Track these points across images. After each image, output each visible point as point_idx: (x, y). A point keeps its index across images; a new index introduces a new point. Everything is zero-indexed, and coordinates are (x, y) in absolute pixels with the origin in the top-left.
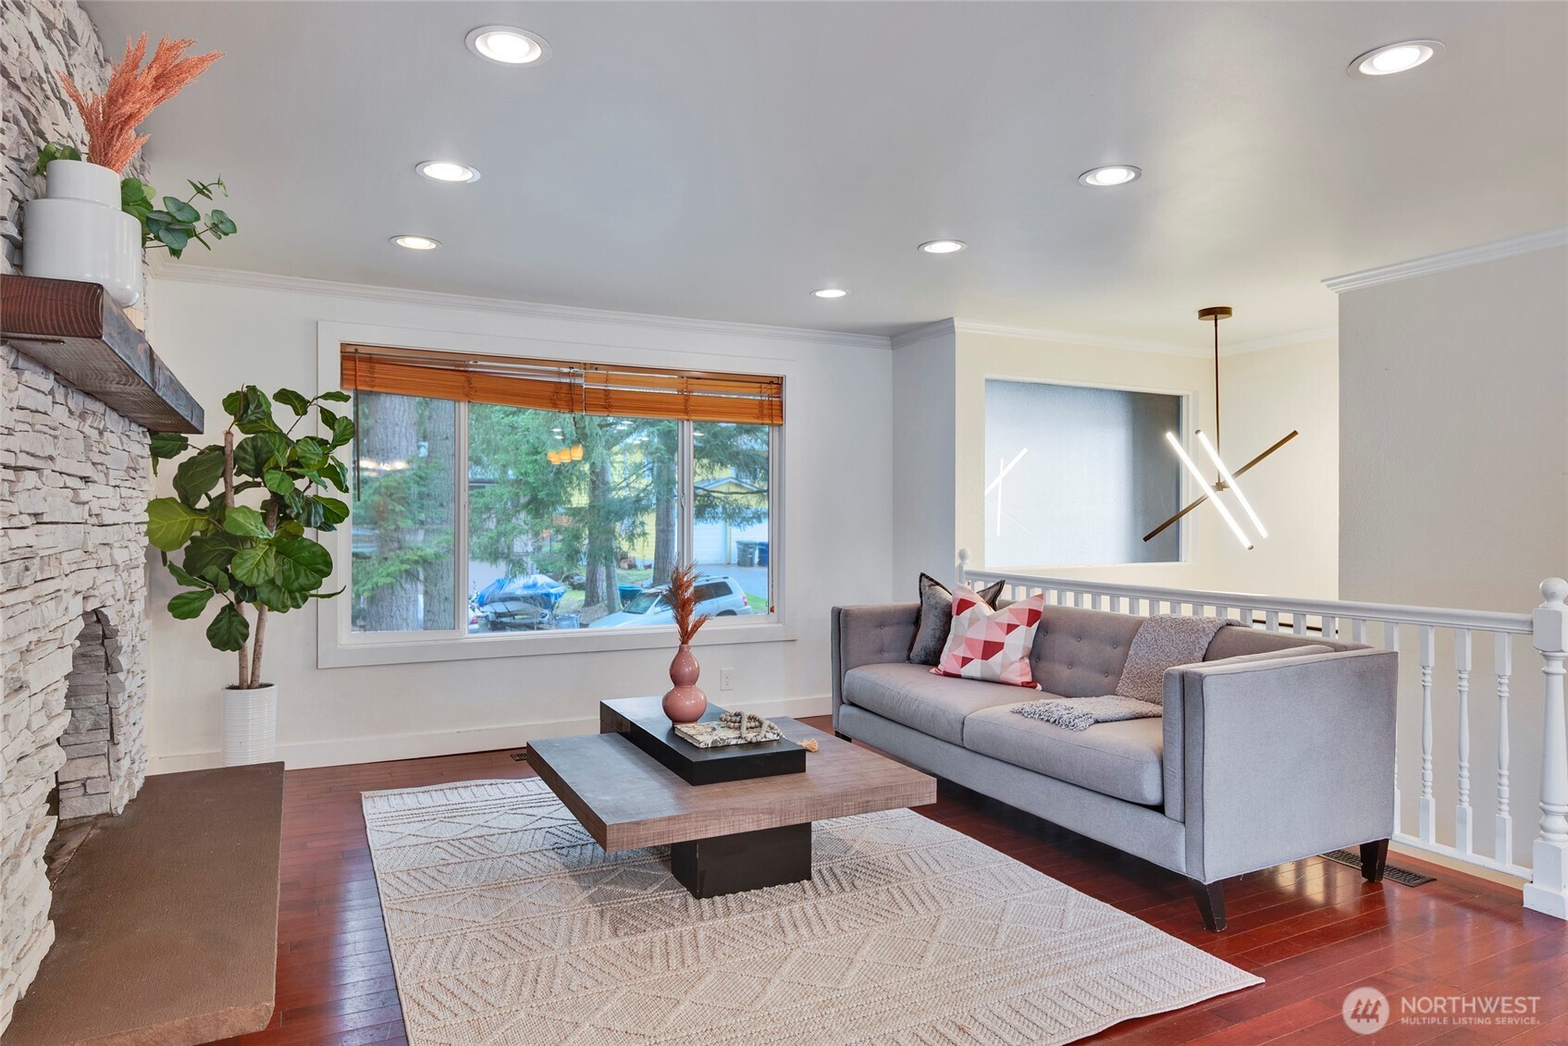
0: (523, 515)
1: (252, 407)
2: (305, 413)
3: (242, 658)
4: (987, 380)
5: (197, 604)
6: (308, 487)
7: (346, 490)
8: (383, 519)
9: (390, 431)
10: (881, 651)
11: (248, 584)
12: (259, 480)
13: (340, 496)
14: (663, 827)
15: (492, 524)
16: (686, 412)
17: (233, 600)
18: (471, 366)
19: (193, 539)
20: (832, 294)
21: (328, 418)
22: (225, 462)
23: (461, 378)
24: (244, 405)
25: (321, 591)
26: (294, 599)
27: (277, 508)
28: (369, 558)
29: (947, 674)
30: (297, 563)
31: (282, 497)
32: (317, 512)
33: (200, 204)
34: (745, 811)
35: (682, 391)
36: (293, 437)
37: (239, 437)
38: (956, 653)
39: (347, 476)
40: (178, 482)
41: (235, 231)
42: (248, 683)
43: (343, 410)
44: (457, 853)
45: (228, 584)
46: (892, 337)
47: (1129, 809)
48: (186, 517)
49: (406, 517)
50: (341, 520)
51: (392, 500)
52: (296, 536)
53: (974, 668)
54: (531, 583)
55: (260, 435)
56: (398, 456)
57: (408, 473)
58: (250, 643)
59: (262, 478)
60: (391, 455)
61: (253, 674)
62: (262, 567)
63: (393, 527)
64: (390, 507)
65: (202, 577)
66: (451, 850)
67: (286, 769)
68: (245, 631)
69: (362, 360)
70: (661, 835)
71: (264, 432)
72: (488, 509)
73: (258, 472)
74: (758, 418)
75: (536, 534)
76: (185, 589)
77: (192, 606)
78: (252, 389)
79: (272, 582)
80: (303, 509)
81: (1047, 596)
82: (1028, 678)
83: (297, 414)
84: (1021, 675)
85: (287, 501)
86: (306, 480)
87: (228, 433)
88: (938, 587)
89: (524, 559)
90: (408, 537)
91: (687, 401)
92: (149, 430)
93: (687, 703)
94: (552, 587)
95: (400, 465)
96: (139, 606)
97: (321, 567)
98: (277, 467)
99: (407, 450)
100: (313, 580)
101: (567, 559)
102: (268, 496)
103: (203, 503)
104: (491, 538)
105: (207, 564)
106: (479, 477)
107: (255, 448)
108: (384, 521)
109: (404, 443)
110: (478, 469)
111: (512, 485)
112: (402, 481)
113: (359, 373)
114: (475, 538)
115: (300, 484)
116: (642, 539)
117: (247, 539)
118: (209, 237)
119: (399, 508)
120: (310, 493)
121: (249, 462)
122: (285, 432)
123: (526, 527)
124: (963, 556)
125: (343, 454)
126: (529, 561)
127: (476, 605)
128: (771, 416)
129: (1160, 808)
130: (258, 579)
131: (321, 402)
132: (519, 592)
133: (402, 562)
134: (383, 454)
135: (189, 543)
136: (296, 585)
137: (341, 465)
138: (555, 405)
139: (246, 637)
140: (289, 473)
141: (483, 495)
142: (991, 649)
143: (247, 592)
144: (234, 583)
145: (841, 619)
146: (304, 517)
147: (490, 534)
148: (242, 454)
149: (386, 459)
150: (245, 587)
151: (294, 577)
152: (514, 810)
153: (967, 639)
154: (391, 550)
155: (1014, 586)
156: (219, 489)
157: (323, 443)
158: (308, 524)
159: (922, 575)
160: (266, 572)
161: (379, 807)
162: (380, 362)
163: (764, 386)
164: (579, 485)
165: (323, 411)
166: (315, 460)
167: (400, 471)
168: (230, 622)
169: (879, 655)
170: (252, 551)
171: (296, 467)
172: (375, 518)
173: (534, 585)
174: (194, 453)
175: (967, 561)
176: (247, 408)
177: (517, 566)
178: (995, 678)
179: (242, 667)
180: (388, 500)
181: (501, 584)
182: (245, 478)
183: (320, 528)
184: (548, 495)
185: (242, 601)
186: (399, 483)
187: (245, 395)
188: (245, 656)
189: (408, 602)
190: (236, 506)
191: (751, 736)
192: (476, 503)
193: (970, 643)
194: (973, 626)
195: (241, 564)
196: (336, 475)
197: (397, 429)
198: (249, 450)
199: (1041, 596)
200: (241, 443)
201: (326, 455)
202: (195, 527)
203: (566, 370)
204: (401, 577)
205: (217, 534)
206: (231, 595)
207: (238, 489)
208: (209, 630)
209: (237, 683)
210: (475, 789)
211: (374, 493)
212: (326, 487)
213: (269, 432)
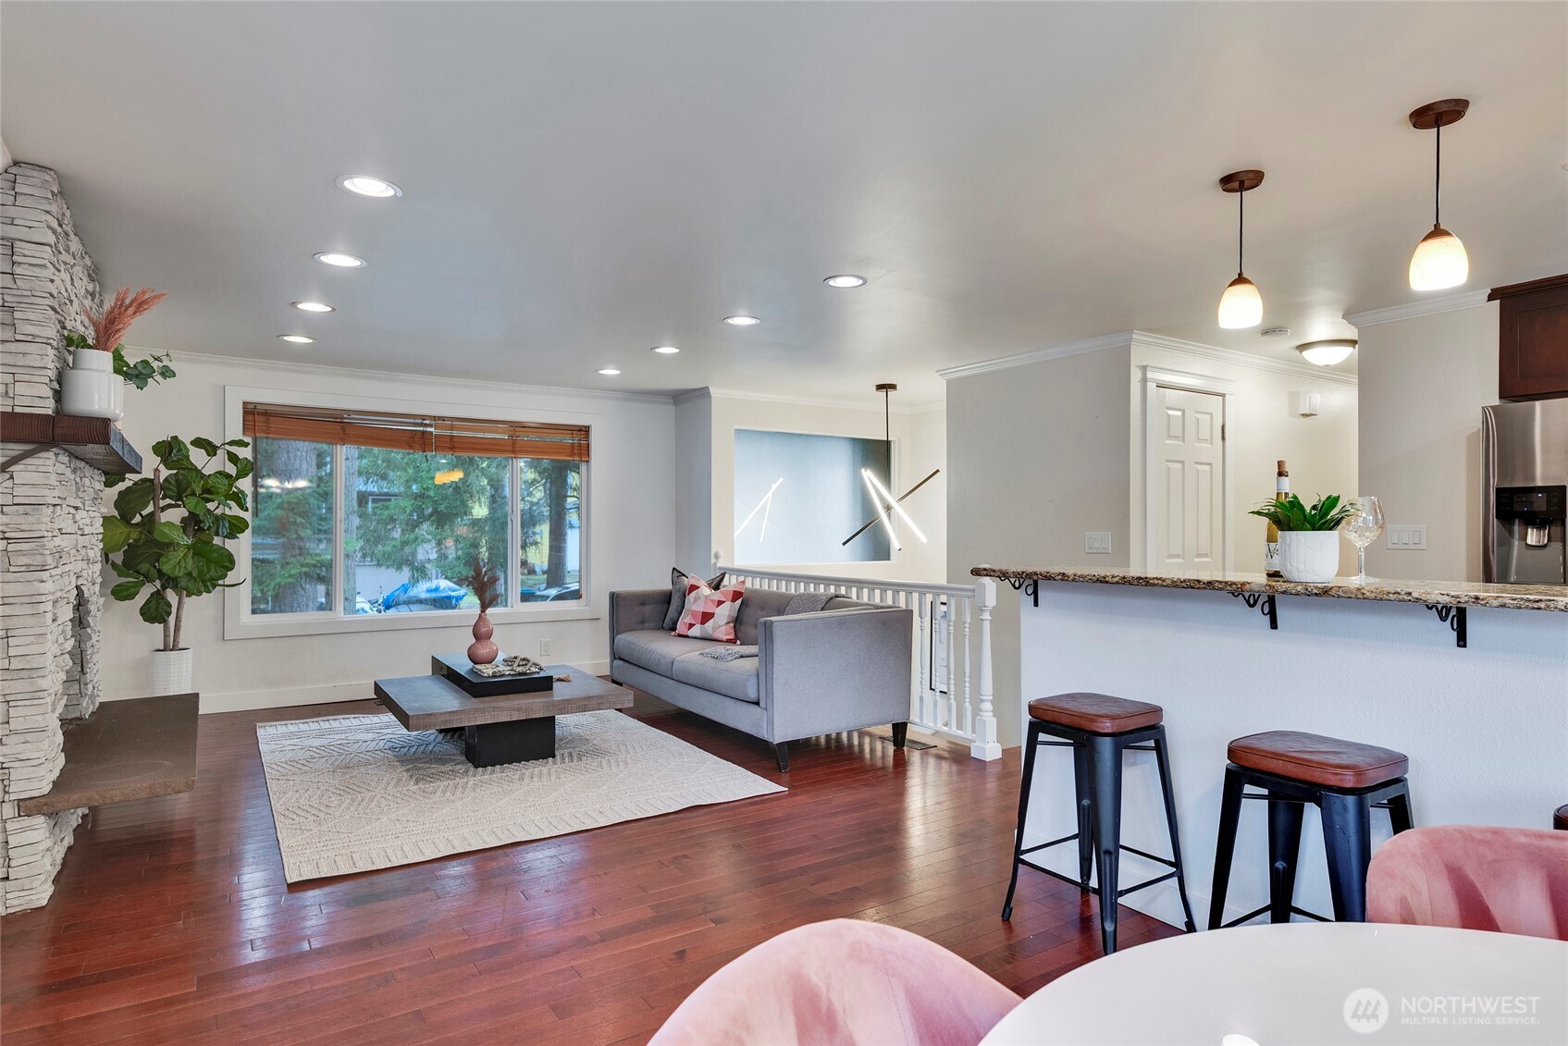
0: (425, 526)
1: (174, 451)
2: (215, 454)
3: (166, 630)
4: (738, 431)
5: (133, 590)
6: (217, 507)
7: (247, 510)
8: (285, 530)
9: (292, 455)
10: (643, 622)
11: (172, 576)
12: (180, 503)
13: (242, 514)
14: (447, 717)
15: (397, 534)
16: (513, 452)
17: (159, 588)
18: (345, 418)
19: (129, 545)
20: (611, 372)
21: (233, 458)
22: (154, 491)
23: (338, 427)
24: (169, 450)
25: (227, 581)
26: (206, 586)
27: (192, 523)
28: (273, 562)
29: (680, 636)
30: (209, 561)
31: (198, 515)
32: (224, 526)
33: (155, 365)
34: (502, 709)
35: (512, 436)
36: (206, 472)
37: (165, 473)
38: (685, 621)
39: (247, 500)
40: (117, 505)
41: (175, 376)
42: (170, 646)
43: (245, 453)
44: (322, 752)
45: (157, 576)
46: (674, 397)
47: (745, 705)
48: (124, 529)
49: (306, 528)
50: (243, 531)
51: (295, 514)
52: (209, 542)
53: (696, 631)
54: (434, 587)
55: (182, 471)
56: (299, 476)
57: (308, 491)
58: (172, 619)
59: (183, 502)
60: (293, 476)
61: (174, 641)
62: (183, 564)
63: (295, 536)
64: (291, 519)
65: (138, 572)
66: (318, 751)
67: (200, 713)
68: (168, 610)
69: (259, 414)
70: (445, 722)
71: (183, 469)
72: (392, 520)
73: (180, 498)
74: (570, 456)
75: (439, 543)
76: (123, 580)
77: (129, 592)
78: (175, 438)
79: (190, 574)
80: (213, 523)
81: (746, 582)
82: (731, 637)
83: (209, 455)
84: (726, 635)
85: (202, 518)
86: (216, 503)
87: (157, 470)
88: (684, 578)
89: (427, 565)
90: (308, 545)
91: (514, 443)
92: (103, 472)
93: (483, 651)
94: (454, 591)
95: (301, 483)
96: (97, 588)
97: (227, 564)
98: (193, 494)
99: (308, 472)
100: (220, 573)
101: (465, 565)
102: (186, 514)
103: (137, 519)
104: (395, 546)
105: (140, 563)
106: (385, 490)
107: (177, 481)
108: (286, 531)
109: (304, 466)
110: (384, 484)
111: (415, 499)
112: (301, 497)
113: (257, 424)
114: (380, 546)
115: (211, 506)
116: (534, 547)
117: (170, 545)
118: (158, 378)
119: (299, 520)
120: (219, 512)
121: (172, 490)
122: (200, 468)
123: (430, 537)
124: (717, 557)
125: (245, 484)
126: (430, 567)
127: (382, 608)
128: (580, 455)
129: (757, 703)
130: (179, 573)
131: (227, 447)
132: (423, 596)
133: (302, 566)
134: (286, 475)
135: (126, 547)
136: (208, 576)
137: (242, 492)
138: (411, 447)
139: (169, 614)
140: (203, 498)
141: (387, 508)
142: (706, 617)
143: (170, 581)
144: (161, 574)
145: (615, 599)
146: (214, 529)
147: (393, 543)
148: (167, 485)
149: (289, 479)
150: (169, 578)
151: (206, 571)
152: (368, 731)
153: (692, 611)
154: (292, 556)
155: (730, 575)
156: (150, 509)
157: (228, 476)
158: (217, 534)
159: (674, 569)
160: (185, 567)
161: (266, 733)
162: (276, 415)
163: (575, 432)
164: (479, 498)
165: (229, 453)
166: (223, 489)
167: (300, 489)
168: (158, 603)
169: (641, 625)
170: (176, 554)
171: (209, 494)
172: (279, 528)
173: (437, 589)
174: (130, 483)
175: (720, 560)
176: (171, 452)
177: (420, 572)
178: (709, 637)
179: (166, 636)
180: (291, 514)
181: (405, 589)
182: (168, 501)
183: (225, 537)
184: (447, 508)
185: (167, 588)
186: (299, 499)
187: (169, 443)
188: (169, 628)
189: (308, 598)
190: (162, 521)
191: (520, 669)
192: (380, 514)
193: (694, 614)
194: (695, 604)
195: (167, 562)
196: (239, 498)
197: (299, 453)
198: (173, 482)
199: (743, 582)
200: (166, 478)
201: (231, 486)
202: (131, 536)
203: (419, 421)
204: (301, 579)
205: (147, 541)
206: (158, 583)
207: (163, 509)
208: (141, 609)
209: (162, 648)
210: (342, 721)
211: (277, 508)
212: (230, 508)
213: (186, 468)
